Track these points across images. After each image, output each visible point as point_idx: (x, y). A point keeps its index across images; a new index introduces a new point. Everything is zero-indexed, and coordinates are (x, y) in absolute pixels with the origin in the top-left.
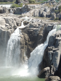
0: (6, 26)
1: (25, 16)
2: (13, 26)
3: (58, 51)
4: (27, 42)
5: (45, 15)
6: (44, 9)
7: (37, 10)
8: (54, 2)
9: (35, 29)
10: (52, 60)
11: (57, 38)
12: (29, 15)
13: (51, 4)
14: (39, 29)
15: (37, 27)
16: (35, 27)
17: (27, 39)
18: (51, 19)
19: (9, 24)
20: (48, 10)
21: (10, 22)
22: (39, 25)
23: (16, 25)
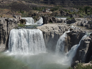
0: (59, 30)
2: (63, 31)
3: (85, 51)
4: (69, 42)
5: (84, 25)
6: (84, 21)
7: (80, 22)
9: (75, 34)
10: (81, 56)
11: (85, 42)
12: (74, 25)
13: (90, 18)
14: (77, 34)
16: (75, 33)
17: (69, 40)
18: (86, 28)
19: (61, 30)
20: (87, 22)
21: (61, 29)
22: (78, 31)
23: (65, 31)
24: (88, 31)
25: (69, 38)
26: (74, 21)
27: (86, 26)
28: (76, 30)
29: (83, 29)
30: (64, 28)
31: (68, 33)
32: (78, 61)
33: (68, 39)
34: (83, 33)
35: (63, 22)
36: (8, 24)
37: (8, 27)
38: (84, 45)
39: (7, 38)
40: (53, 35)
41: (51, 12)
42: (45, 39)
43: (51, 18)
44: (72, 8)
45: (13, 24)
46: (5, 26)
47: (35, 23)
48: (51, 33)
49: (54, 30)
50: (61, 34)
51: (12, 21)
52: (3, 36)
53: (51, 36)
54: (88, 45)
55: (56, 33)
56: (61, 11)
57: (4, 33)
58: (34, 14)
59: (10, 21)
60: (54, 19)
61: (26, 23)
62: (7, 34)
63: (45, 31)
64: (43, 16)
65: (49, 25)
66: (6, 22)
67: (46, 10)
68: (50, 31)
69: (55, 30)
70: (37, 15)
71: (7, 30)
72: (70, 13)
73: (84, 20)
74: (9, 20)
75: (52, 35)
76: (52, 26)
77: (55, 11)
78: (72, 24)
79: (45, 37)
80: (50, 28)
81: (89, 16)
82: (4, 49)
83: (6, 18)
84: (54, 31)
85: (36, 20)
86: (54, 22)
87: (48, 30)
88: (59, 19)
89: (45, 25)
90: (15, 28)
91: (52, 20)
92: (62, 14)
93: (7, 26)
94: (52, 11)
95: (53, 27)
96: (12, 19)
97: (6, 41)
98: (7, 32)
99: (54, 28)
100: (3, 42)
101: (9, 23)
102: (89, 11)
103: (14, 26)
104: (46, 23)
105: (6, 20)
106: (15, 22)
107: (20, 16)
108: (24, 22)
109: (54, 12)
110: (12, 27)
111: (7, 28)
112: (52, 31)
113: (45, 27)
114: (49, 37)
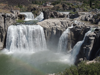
0: (61, 26)
1: (75, 20)
2: (65, 26)
3: (90, 47)
4: (73, 38)
5: (88, 20)
6: (88, 16)
7: (84, 16)
8: (97, 11)
9: (78, 29)
10: (85, 54)
11: (90, 38)
12: (78, 19)
13: (95, 12)
14: (81, 30)
15: (80, 28)
17: (73, 36)
18: (91, 23)
19: (63, 25)
20: (91, 16)
21: (64, 24)
22: (82, 27)
23: (68, 26)
24: (93, 26)
25: (73, 34)
26: (77, 16)
27: (90, 21)
28: (79, 26)
29: (87, 25)
30: (67, 23)
31: (71, 29)
32: (82, 59)
33: (71, 35)
34: (87, 28)
35: (65, 17)
36: (5, 21)
37: (5, 24)
38: (88, 41)
39: (4, 36)
40: (55, 31)
41: (52, 6)
42: (46, 35)
43: (52, 13)
44: (76, 1)
45: (11, 20)
46: (2, 22)
47: (35, 18)
48: (52, 29)
49: (55, 25)
50: (63, 30)
51: (9, 17)
52: (0, 33)
53: (52, 32)
54: (93, 41)
55: (58, 29)
56: (64, 5)
57: (1, 30)
58: (34, 8)
59: (8, 16)
60: (55, 13)
61: (25, 19)
62: (4, 32)
63: (46, 26)
64: (44, 10)
65: (51, 21)
66: (3, 18)
67: (46, 4)
68: (51, 27)
69: (57, 26)
70: (37, 10)
71: (5, 27)
72: (73, 7)
73: (89, 14)
74: (6, 16)
75: (54, 31)
76: (53, 22)
77: (57, 5)
78: (76, 19)
80: (51, 23)
81: (94, 10)
82: (2, 47)
83: (3, 14)
84: (55, 26)
85: (36, 15)
86: (56, 17)
87: (49, 26)
88: (61, 13)
89: (46, 20)
90: (13, 24)
91: (53, 14)
92: (64, 8)
93: (4, 22)
94: (54, 4)
95: (54, 23)
96: (9, 15)
97: (3, 39)
98: (5, 29)
99: (56, 23)
101: (6, 19)
102: (94, 4)
103: (12, 22)
104: (47, 19)
105: (2, 15)
106: (13, 18)
107: (19, 11)
108: (23, 18)
109: (55, 6)
110: (10, 24)
111: (5, 25)
112: (53, 27)
113: (46, 23)
114: (51, 33)
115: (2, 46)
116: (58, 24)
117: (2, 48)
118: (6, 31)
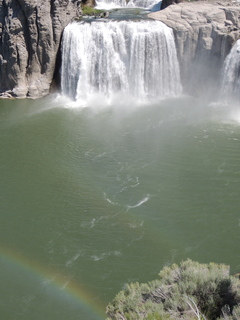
36: (53, 8)
37: (56, 18)
39: (52, 54)
40: (208, 40)
42: (182, 51)
45: (70, 7)
46: (44, 13)
48: (201, 33)
49: (209, 22)
50: (236, 35)
52: (40, 48)
53: (200, 44)
55: (220, 33)
57: (44, 38)
61: (95, 4)
62: (52, 42)
63: (180, 25)
65: (192, 8)
68: (197, 28)
69: (215, 23)
71: (54, 28)
75: (205, 39)
76: (201, 11)
79: (182, 46)
80: (195, 17)
82: (46, 90)
84: (209, 25)
87: (191, 25)
93: (53, 13)
95: (205, 15)
97: (50, 66)
98: (54, 35)
99: (210, 15)
100: (38, 67)
101: (57, 1)
108: (91, 1)
110: (69, 18)
111: (54, 20)
112: (204, 26)
113: (178, 15)
114: (195, 46)
115: (48, 87)
116: (217, 19)
117: (48, 92)
118: (58, 39)
